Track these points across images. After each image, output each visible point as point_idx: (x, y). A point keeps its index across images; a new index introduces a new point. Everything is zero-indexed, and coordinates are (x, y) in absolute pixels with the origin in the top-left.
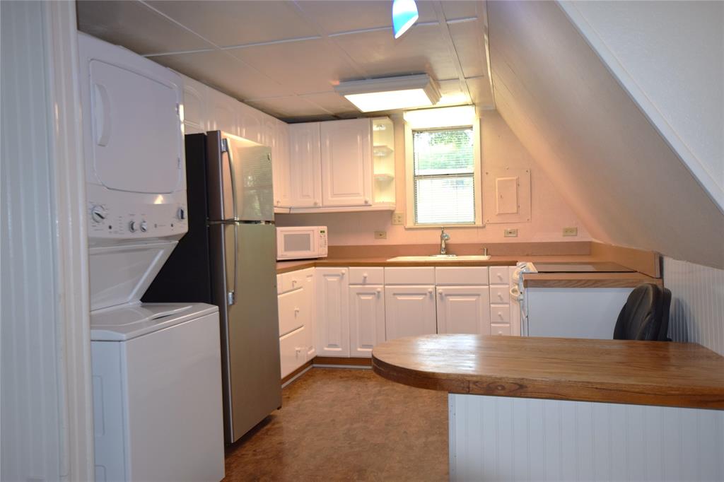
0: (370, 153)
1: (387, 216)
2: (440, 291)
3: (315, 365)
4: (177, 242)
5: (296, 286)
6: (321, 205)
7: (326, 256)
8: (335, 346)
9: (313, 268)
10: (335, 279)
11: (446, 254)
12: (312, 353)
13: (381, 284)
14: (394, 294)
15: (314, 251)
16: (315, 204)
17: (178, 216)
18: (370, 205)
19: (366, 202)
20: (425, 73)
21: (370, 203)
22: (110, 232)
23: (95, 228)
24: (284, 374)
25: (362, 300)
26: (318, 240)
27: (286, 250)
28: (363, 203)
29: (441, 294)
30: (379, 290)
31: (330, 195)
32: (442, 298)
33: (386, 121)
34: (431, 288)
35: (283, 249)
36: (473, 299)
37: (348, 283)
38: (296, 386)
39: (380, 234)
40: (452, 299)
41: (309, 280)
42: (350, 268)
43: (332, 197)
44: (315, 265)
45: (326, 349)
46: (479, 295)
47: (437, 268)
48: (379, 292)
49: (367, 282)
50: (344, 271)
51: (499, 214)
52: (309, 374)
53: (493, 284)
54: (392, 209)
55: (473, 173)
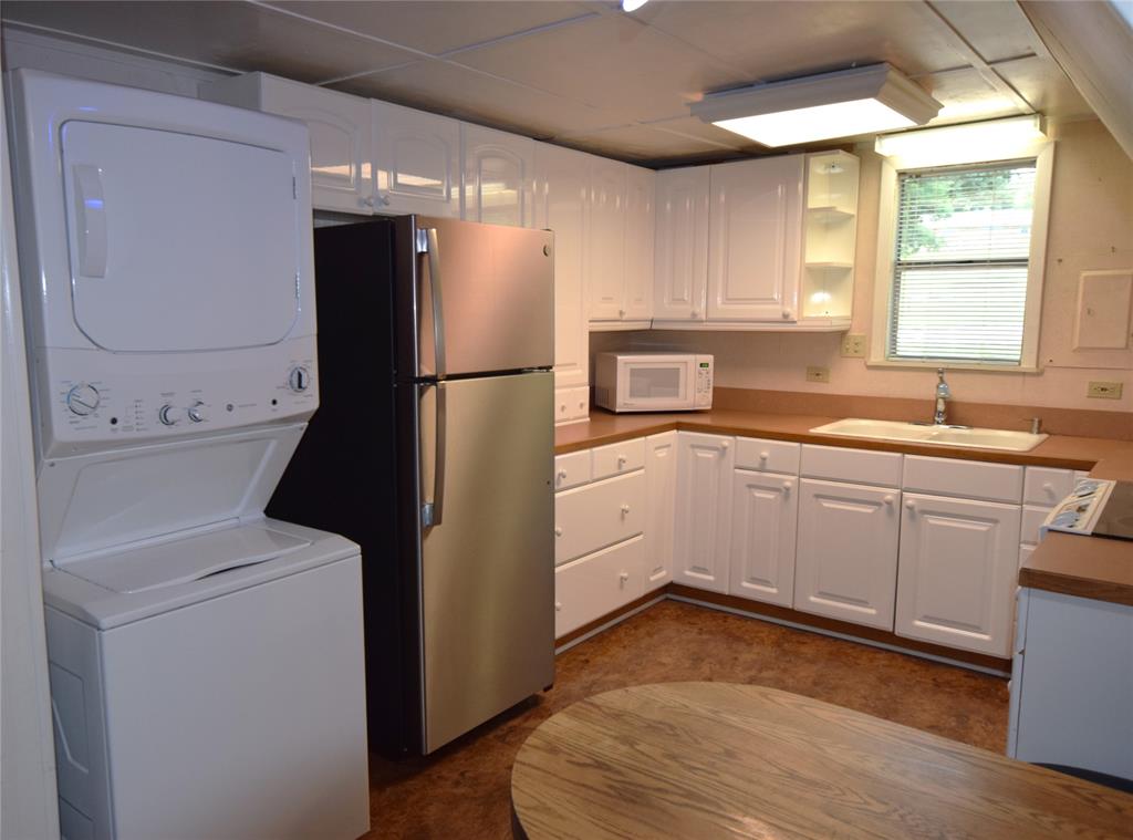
0: (799, 219)
1: (831, 342)
2: (910, 502)
3: (669, 596)
4: (307, 424)
5: (625, 467)
6: (704, 318)
7: (709, 408)
8: (704, 571)
9: (675, 431)
10: (710, 455)
11: (947, 422)
12: (659, 578)
13: (793, 475)
14: (818, 496)
15: (686, 399)
16: (694, 315)
17: (291, 382)
18: (795, 322)
19: (786, 316)
20: (881, 62)
21: (794, 317)
22: (113, 430)
23: (76, 425)
24: (560, 632)
25: (755, 497)
26: (694, 380)
27: (633, 394)
28: (779, 316)
29: (911, 508)
30: (788, 484)
31: (719, 300)
32: (912, 516)
33: (841, 156)
34: (890, 494)
35: (628, 393)
36: (982, 527)
37: (732, 466)
38: (613, 638)
39: (817, 373)
40: (933, 521)
41: (662, 454)
42: (739, 438)
43: (723, 303)
44: (679, 426)
45: (688, 573)
46: (995, 521)
47: (907, 456)
48: (787, 489)
49: (768, 467)
50: (726, 444)
51: (1080, 350)
52: (652, 614)
53: (1027, 503)
54: (843, 328)
55: (1026, 260)
